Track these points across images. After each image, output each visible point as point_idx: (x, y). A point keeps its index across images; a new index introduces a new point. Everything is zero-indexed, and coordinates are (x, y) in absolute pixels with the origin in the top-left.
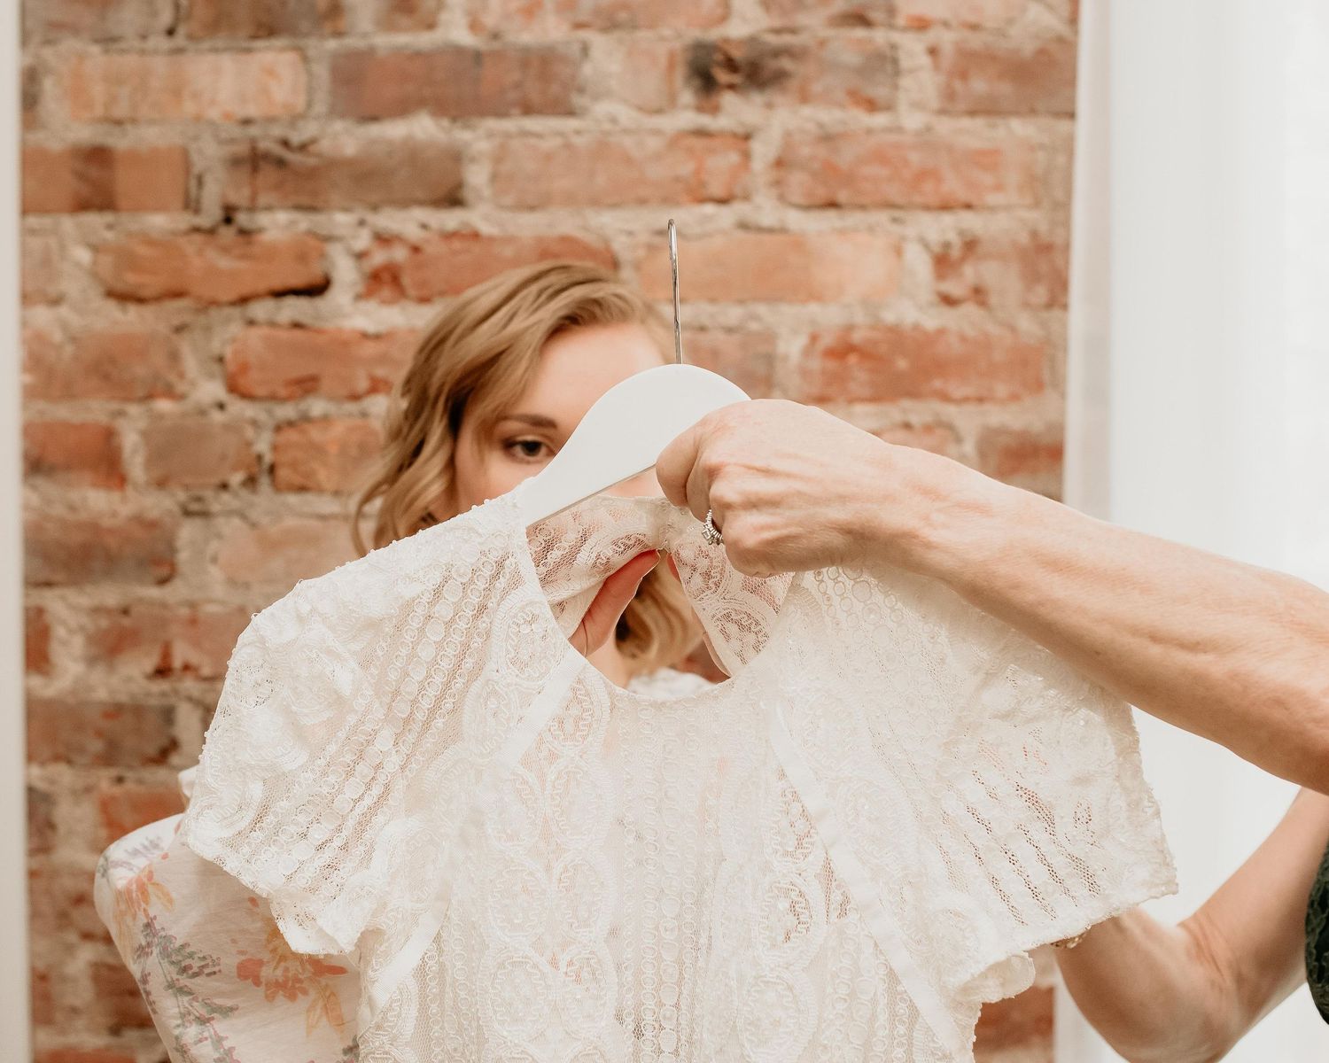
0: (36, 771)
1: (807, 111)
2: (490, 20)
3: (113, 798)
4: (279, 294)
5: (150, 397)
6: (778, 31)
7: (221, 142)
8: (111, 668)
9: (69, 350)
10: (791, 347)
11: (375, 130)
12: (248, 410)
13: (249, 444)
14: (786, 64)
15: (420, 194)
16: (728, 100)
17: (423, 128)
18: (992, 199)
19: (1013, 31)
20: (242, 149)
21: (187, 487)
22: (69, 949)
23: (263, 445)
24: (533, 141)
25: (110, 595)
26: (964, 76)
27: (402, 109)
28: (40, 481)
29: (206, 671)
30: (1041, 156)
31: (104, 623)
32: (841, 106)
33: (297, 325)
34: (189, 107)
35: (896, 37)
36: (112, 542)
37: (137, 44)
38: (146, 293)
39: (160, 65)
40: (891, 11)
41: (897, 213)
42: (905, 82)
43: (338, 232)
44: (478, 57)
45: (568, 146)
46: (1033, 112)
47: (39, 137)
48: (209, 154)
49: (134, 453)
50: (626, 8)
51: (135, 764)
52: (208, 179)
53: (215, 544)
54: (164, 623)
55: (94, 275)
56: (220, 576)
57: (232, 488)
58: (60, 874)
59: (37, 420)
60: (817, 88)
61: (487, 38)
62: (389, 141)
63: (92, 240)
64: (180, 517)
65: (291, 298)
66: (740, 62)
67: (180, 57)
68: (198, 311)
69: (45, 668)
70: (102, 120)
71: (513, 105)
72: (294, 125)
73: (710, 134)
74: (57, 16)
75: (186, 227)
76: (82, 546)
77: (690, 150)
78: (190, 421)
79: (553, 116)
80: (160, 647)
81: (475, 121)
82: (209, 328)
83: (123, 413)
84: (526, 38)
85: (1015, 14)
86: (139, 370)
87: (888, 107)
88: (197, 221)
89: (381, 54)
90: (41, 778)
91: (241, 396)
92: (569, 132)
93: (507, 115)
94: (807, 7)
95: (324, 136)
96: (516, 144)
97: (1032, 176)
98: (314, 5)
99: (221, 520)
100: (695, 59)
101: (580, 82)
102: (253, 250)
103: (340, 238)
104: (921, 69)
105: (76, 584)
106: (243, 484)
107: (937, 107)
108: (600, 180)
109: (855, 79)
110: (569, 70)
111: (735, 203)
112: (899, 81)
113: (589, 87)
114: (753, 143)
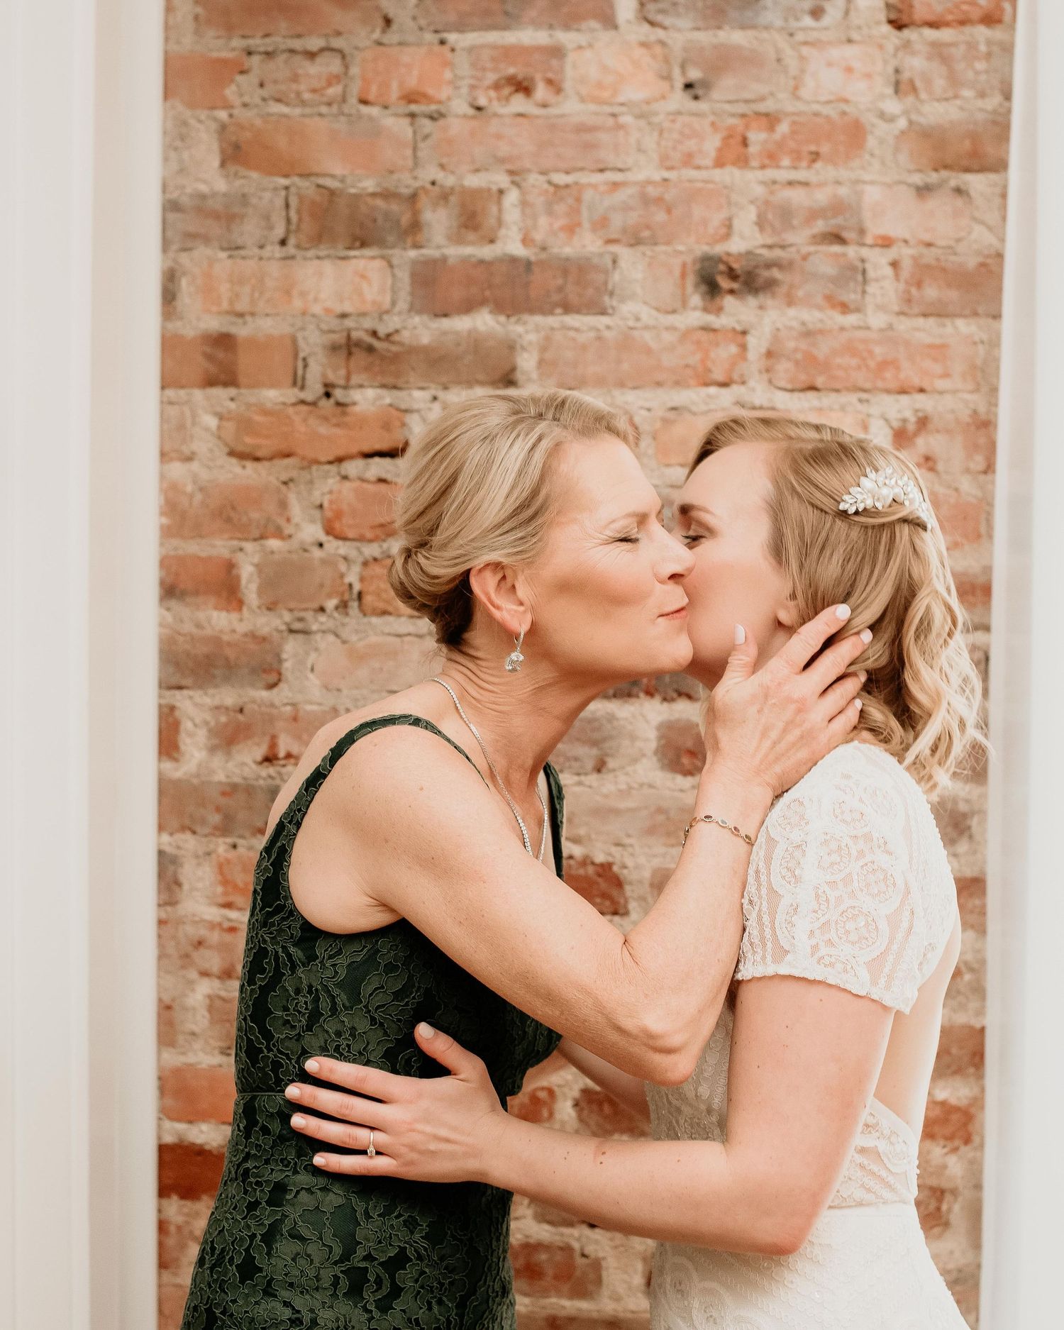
0: (165, 838)
1: (792, 312)
2: (539, 236)
3: (228, 861)
4: (369, 455)
5: (262, 537)
6: (770, 247)
7: (323, 332)
8: (228, 754)
9: (199, 497)
11: (446, 323)
12: (332, 545)
13: (342, 576)
14: (775, 273)
15: (481, 377)
16: (729, 301)
17: (484, 322)
18: (941, 384)
19: (960, 248)
20: (339, 338)
21: (291, 610)
22: (190, 983)
23: (352, 577)
24: (572, 334)
25: (228, 696)
26: (919, 285)
27: (468, 307)
28: (173, 603)
30: (981, 348)
31: (223, 719)
32: (820, 308)
33: (382, 480)
34: (298, 303)
35: (865, 252)
36: (230, 653)
37: (256, 251)
38: (259, 454)
39: (274, 269)
40: (862, 232)
41: (864, 396)
42: (870, 289)
43: (416, 406)
44: (528, 265)
45: (599, 338)
46: (976, 314)
47: (176, 326)
48: (313, 342)
49: (249, 581)
50: (648, 227)
51: (247, 834)
52: (311, 362)
53: (313, 657)
54: (271, 719)
55: (219, 438)
56: (317, 682)
57: (328, 611)
58: (184, 923)
59: (172, 553)
60: (800, 293)
61: (536, 250)
62: (457, 333)
63: (219, 409)
64: (285, 634)
65: (377, 459)
66: (739, 272)
67: (289, 262)
68: (303, 468)
69: (175, 755)
70: (228, 313)
71: (556, 305)
72: (381, 319)
73: (714, 330)
74: (191, 229)
75: (293, 400)
76: (207, 657)
77: (698, 343)
78: (295, 557)
79: (588, 314)
80: (267, 739)
81: (526, 317)
82: (311, 482)
83: (241, 549)
84: (568, 251)
85: (962, 234)
86: (255, 515)
87: (858, 310)
88: (303, 395)
89: (451, 261)
90: (170, 844)
91: (338, 537)
92: (601, 327)
93: (551, 313)
94: (793, 227)
95: (405, 328)
96: (558, 336)
97: (973, 367)
98: (398, 222)
99: (318, 637)
100: (702, 268)
101: (610, 287)
102: (347, 419)
103: (418, 411)
104: (884, 278)
105: (200, 687)
106: (337, 608)
107: (896, 308)
108: (625, 366)
109: (831, 286)
110: (601, 277)
111: (734, 386)
112: (867, 288)
113: (617, 291)
114: (748, 337)
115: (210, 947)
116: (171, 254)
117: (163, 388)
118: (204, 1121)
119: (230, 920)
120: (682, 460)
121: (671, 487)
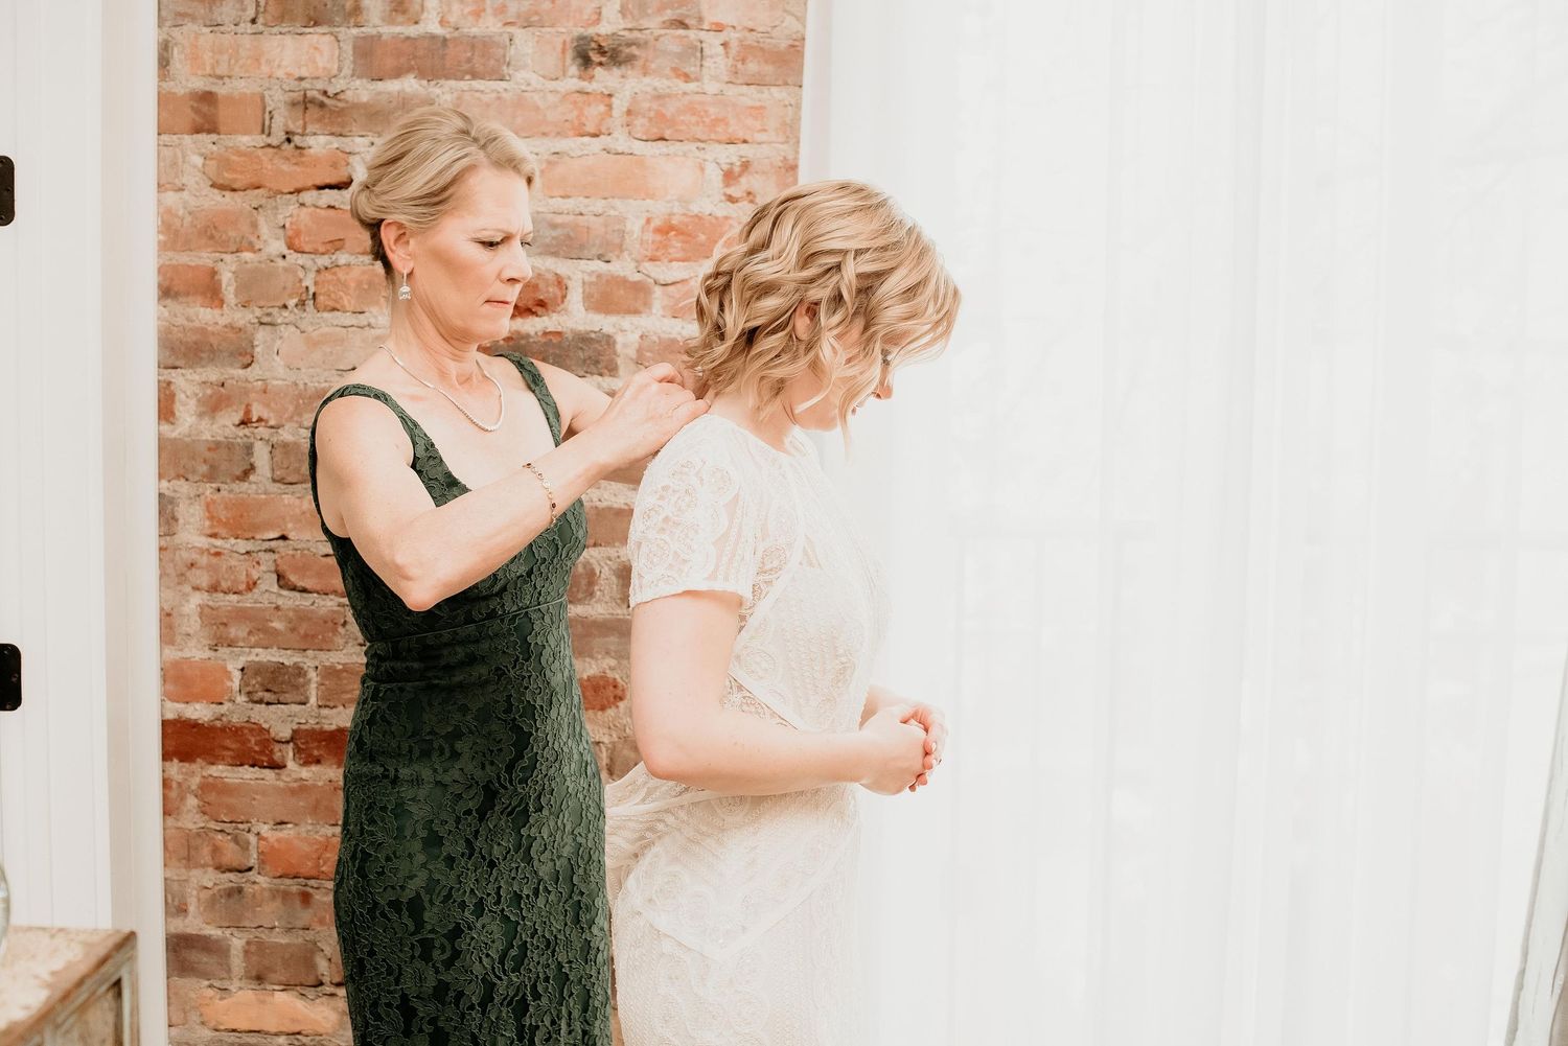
0: (165, 484)
1: (647, 80)
2: (453, 19)
3: (214, 501)
4: (321, 188)
5: (237, 251)
6: (630, 30)
7: (285, 91)
8: (214, 418)
9: (188, 219)
10: (634, 226)
11: (380, 86)
12: (292, 257)
13: (301, 281)
14: (634, 50)
16: (598, 71)
17: (410, 84)
18: (760, 137)
19: (775, 33)
20: (298, 96)
21: (261, 307)
22: (185, 595)
23: (309, 282)
24: (478, 95)
25: (213, 374)
26: (743, 61)
27: (398, 73)
28: (168, 302)
29: (272, 423)
30: (788, 109)
31: (209, 392)
32: (668, 78)
33: (331, 207)
34: (265, 69)
35: (703, 35)
36: (214, 340)
37: (233, 27)
38: (235, 186)
39: (246, 41)
40: (700, 20)
41: (702, 145)
42: (706, 63)
43: (357, 150)
44: (445, 40)
45: (499, 98)
46: (786, 84)
47: (168, 86)
48: (277, 100)
49: (228, 285)
50: (536, 13)
51: (228, 481)
52: (276, 116)
53: (279, 342)
54: (246, 392)
55: (204, 173)
56: (282, 363)
57: (289, 307)
58: (180, 549)
59: (167, 263)
60: (653, 66)
61: (452, 30)
62: (389, 93)
63: (203, 151)
64: (257, 325)
65: (327, 190)
66: (606, 49)
67: (258, 36)
68: (270, 198)
69: (171, 419)
70: (210, 75)
71: (467, 73)
72: (330, 82)
73: (587, 93)
74: (181, 9)
75: (262, 145)
76: (196, 343)
77: (575, 102)
78: (263, 266)
79: (490, 80)
80: (244, 407)
81: (442, 82)
82: (276, 208)
83: (222, 260)
84: (475, 31)
85: (777, 23)
86: (232, 234)
87: (697, 80)
88: (269, 141)
89: (384, 37)
90: (168, 489)
91: (296, 251)
92: (501, 90)
93: (462, 79)
94: (648, 15)
95: (348, 89)
96: (467, 96)
97: (784, 124)
98: (343, 6)
99: (282, 328)
100: (578, 46)
101: (508, 59)
102: (303, 159)
103: (358, 153)
104: (717, 55)
105: (191, 367)
106: (296, 305)
107: (727, 79)
109: (677, 61)
110: (501, 51)
111: (602, 136)
112: (704, 63)
113: (513, 63)
114: (613, 99)
115: (199, 568)
116: (165, 29)
117: (159, 134)
118: (198, 702)
119: (216, 547)
120: (562, 194)
121: (554, 213)
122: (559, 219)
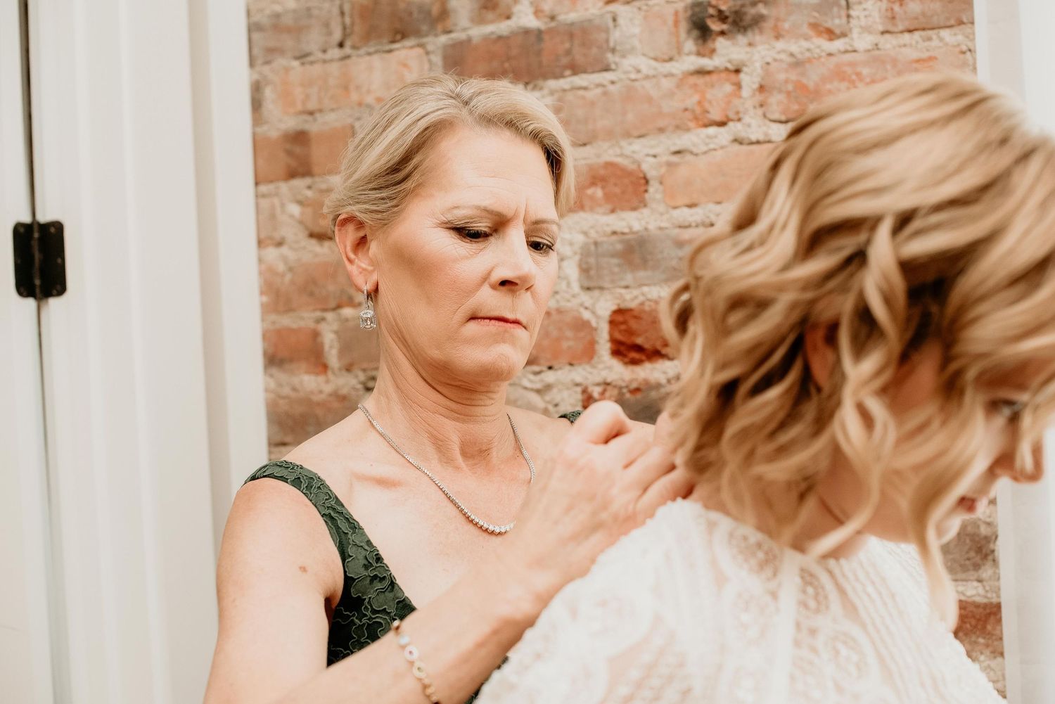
1: (780, 45)
2: (547, 7)
5: (338, 307)
9: (288, 277)
14: (762, 9)
16: (721, 43)
21: (364, 370)
24: (581, 92)
28: (274, 371)
32: (807, 38)
34: (354, 96)
36: (320, 412)
37: (320, 55)
39: (334, 68)
42: (854, 12)
44: (539, 34)
45: (605, 94)
47: (263, 129)
49: (331, 347)
55: (301, 223)
59: (271, 327)
60: (786, 25)
61: (547, 20)
63: (300, 197)
64: (362, 392)
66: (727, 14)
67: (348, 61)
70: (301, 112)
71: (566, 68)
73: (709, 73)
74: (271, 44)
76: (302, 415)
77: (693, 86)
79: (593, 72)
81: (540, 83)
83: (323, 319)
84: (573, 16)
86: (331, 288)
87: (844, 35)
89: (477, 41)
92: (605, 83)
93: (562, 76)
96: (570, 97)
98: (430, 12)
100: (693, 15)
101: (612, 44)
107: (881, 28)
108: (630, 117)
109: (816, 14)
110: (603, 36)
111: (731, 124)
112: (852, 13)
113: (618, 48)
114: (742, 76)
116: (258, 68)
117: (257, 184)
120: (687, 201)
121: (680, 227)
122: (686, 235)
